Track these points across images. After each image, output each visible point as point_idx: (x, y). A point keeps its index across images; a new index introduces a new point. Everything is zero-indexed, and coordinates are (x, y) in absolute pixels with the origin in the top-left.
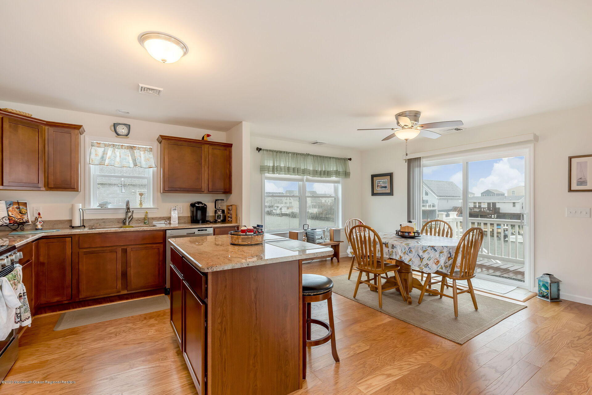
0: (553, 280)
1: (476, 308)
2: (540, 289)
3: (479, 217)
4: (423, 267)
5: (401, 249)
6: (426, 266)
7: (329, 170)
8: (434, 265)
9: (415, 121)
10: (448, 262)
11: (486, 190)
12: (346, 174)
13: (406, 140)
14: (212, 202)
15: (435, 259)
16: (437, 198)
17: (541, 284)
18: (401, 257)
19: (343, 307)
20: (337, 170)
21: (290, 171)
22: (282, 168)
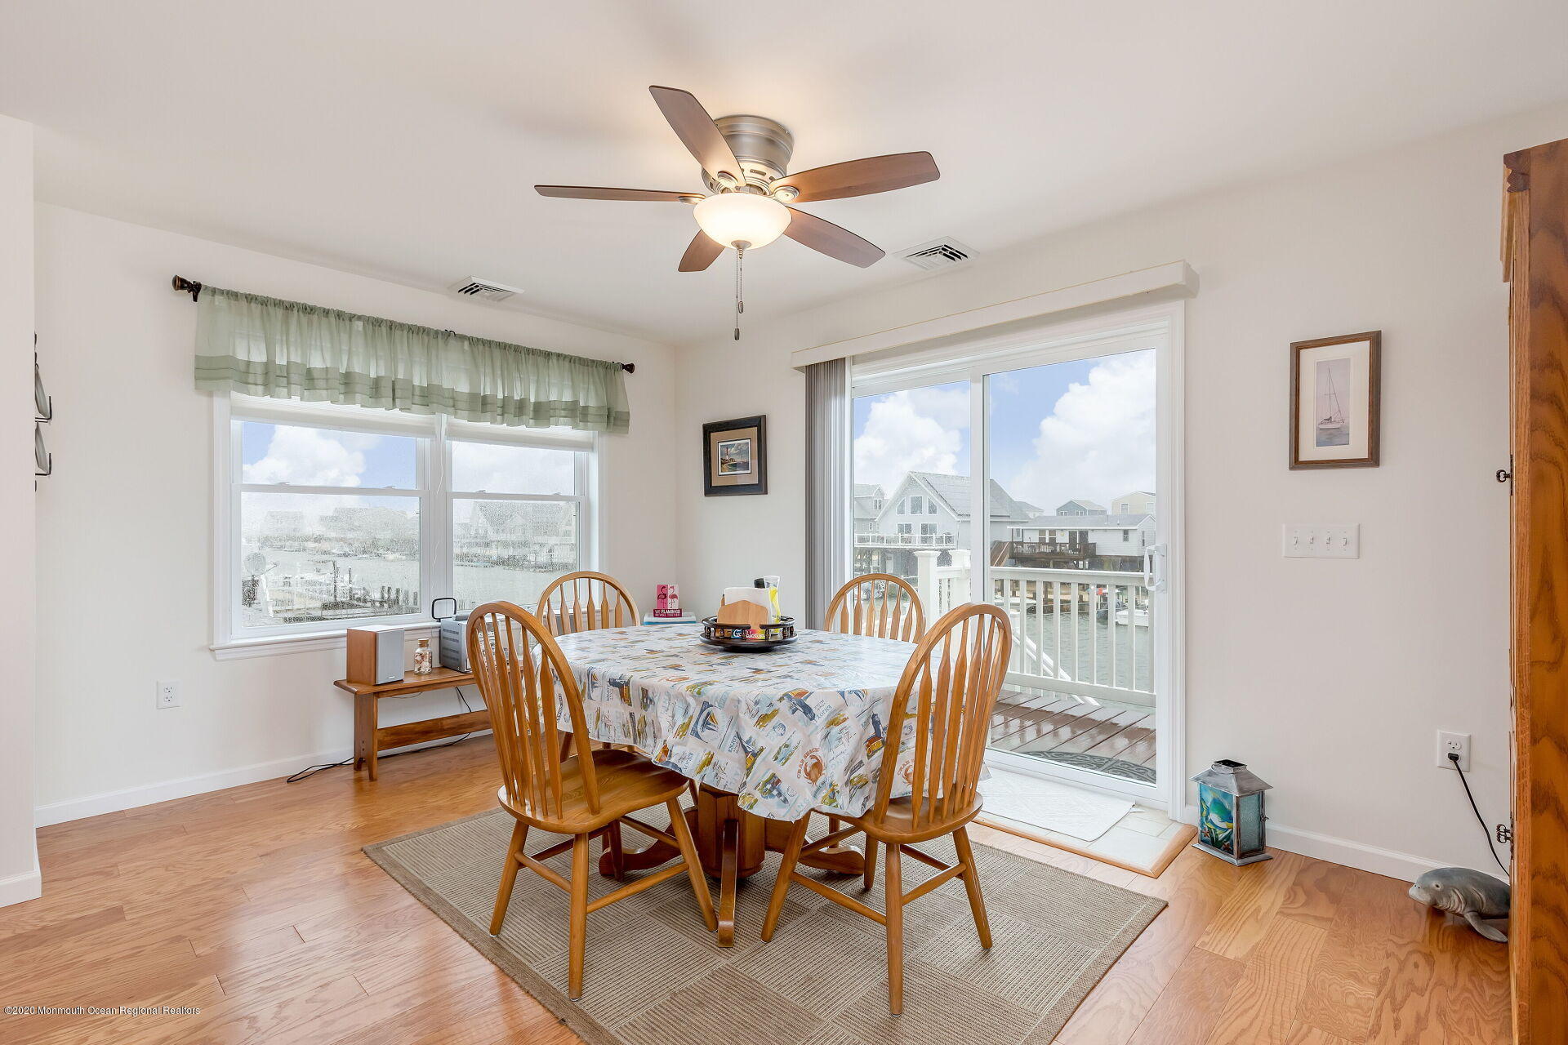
0: (1246, 785)
1: (986, 943)
2: (1205, 818)
3: (1051, 565)
4: (758, 795)
5: (670, 713)
6: (769, 786)
7: (543, 399)
8: (804, 781)
9: (771, 164)
10: (865, 760)
11: (1069, 501)
12: (614, 419)
15: (807, 754)
16: (957, 519)
17: (1209, 798)
18: (666, 751)
19: (397, 1011)
20: (575, 402)
21: (358, 388)
22: (316, 375)
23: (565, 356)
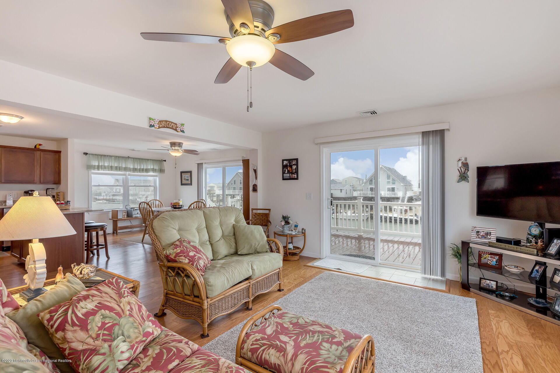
7: (147, 168)
12: (162, 171)
13: (176, 156)
14: (44, 190)
20: (154, 168)
21: (113, 168)
22: (106, 167)
23: (152, 160)
